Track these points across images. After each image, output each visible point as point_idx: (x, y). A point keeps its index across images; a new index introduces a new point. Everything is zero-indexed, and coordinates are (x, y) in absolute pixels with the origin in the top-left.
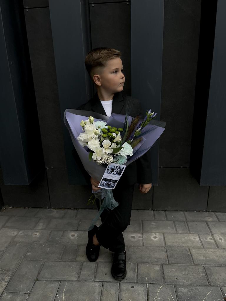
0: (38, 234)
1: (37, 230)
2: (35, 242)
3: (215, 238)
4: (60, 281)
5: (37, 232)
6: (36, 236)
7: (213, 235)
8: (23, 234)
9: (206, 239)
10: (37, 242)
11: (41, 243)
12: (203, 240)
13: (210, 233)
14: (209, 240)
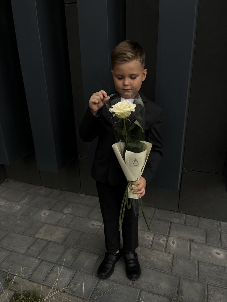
0: (19, 207)
1: (20, 204)
2: (13, 214)
3: (169, 240)
4: (11, 251)
5: (19, 205)
6: (17, 208)
7: (168, 237)
8: (8, 205)
9: (159, 240)
10: (14, 214)
11: (17, 215)
12: (155, 240)
13: (167, 235)
14: (161, 241)
